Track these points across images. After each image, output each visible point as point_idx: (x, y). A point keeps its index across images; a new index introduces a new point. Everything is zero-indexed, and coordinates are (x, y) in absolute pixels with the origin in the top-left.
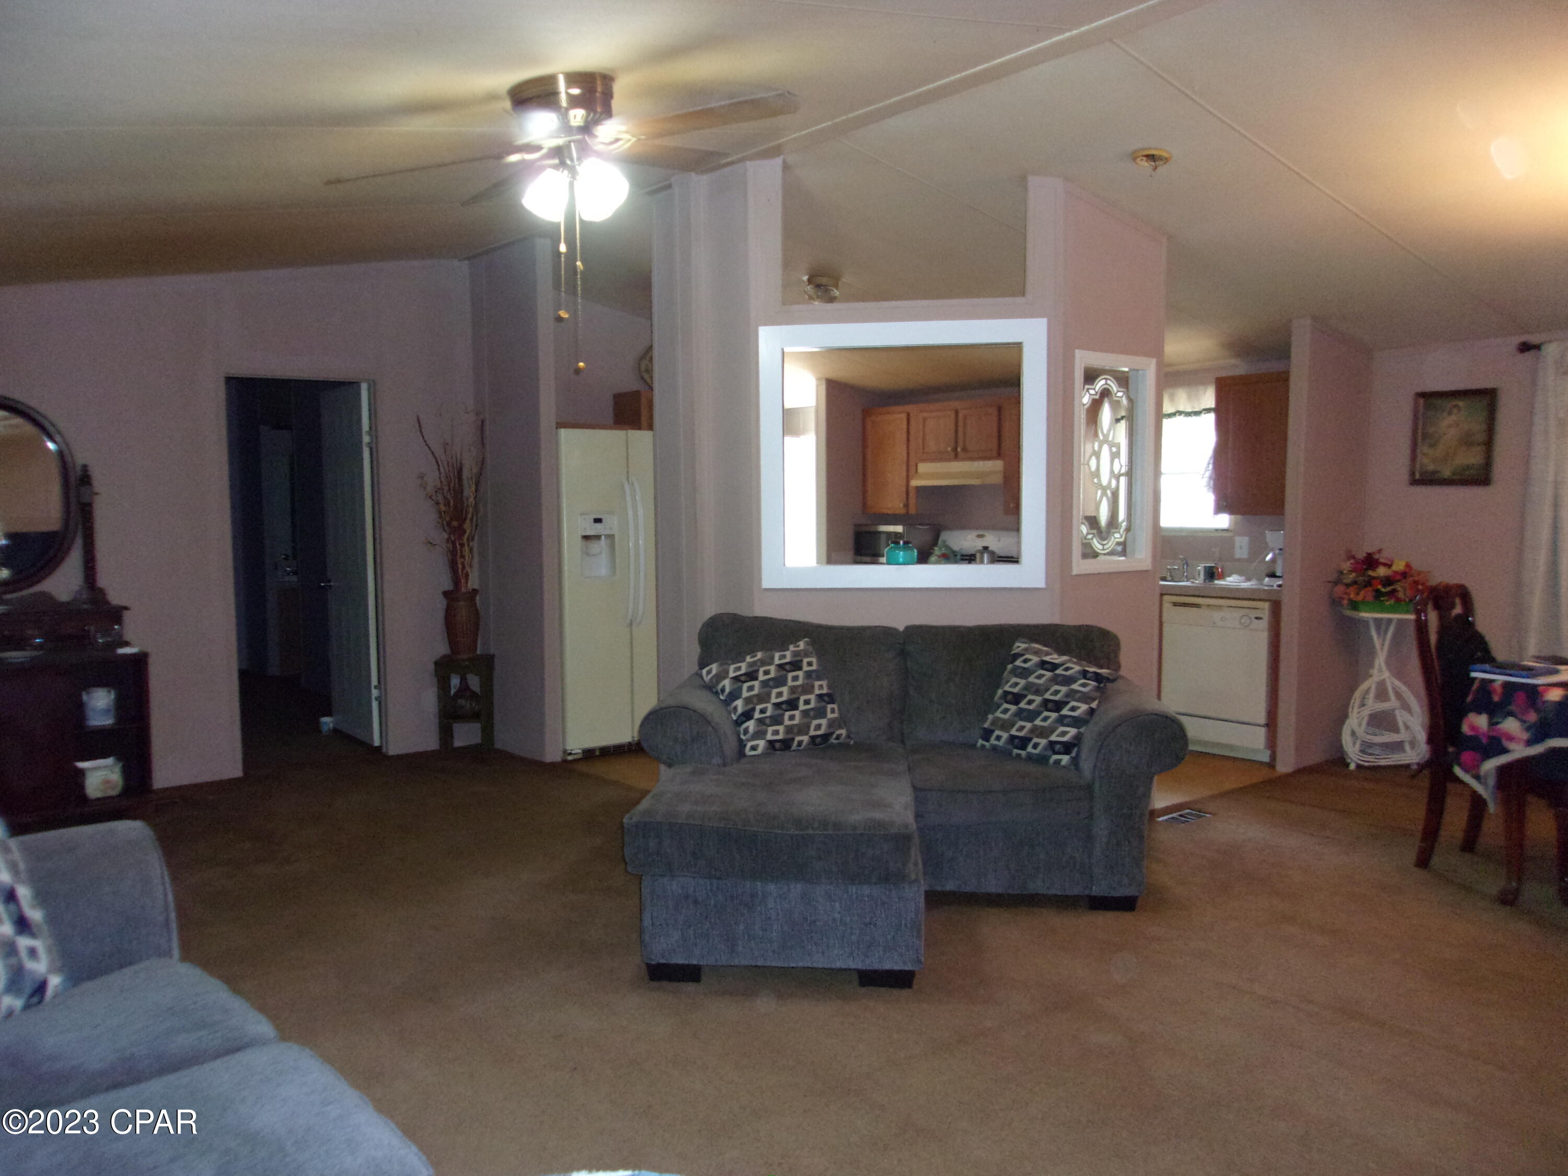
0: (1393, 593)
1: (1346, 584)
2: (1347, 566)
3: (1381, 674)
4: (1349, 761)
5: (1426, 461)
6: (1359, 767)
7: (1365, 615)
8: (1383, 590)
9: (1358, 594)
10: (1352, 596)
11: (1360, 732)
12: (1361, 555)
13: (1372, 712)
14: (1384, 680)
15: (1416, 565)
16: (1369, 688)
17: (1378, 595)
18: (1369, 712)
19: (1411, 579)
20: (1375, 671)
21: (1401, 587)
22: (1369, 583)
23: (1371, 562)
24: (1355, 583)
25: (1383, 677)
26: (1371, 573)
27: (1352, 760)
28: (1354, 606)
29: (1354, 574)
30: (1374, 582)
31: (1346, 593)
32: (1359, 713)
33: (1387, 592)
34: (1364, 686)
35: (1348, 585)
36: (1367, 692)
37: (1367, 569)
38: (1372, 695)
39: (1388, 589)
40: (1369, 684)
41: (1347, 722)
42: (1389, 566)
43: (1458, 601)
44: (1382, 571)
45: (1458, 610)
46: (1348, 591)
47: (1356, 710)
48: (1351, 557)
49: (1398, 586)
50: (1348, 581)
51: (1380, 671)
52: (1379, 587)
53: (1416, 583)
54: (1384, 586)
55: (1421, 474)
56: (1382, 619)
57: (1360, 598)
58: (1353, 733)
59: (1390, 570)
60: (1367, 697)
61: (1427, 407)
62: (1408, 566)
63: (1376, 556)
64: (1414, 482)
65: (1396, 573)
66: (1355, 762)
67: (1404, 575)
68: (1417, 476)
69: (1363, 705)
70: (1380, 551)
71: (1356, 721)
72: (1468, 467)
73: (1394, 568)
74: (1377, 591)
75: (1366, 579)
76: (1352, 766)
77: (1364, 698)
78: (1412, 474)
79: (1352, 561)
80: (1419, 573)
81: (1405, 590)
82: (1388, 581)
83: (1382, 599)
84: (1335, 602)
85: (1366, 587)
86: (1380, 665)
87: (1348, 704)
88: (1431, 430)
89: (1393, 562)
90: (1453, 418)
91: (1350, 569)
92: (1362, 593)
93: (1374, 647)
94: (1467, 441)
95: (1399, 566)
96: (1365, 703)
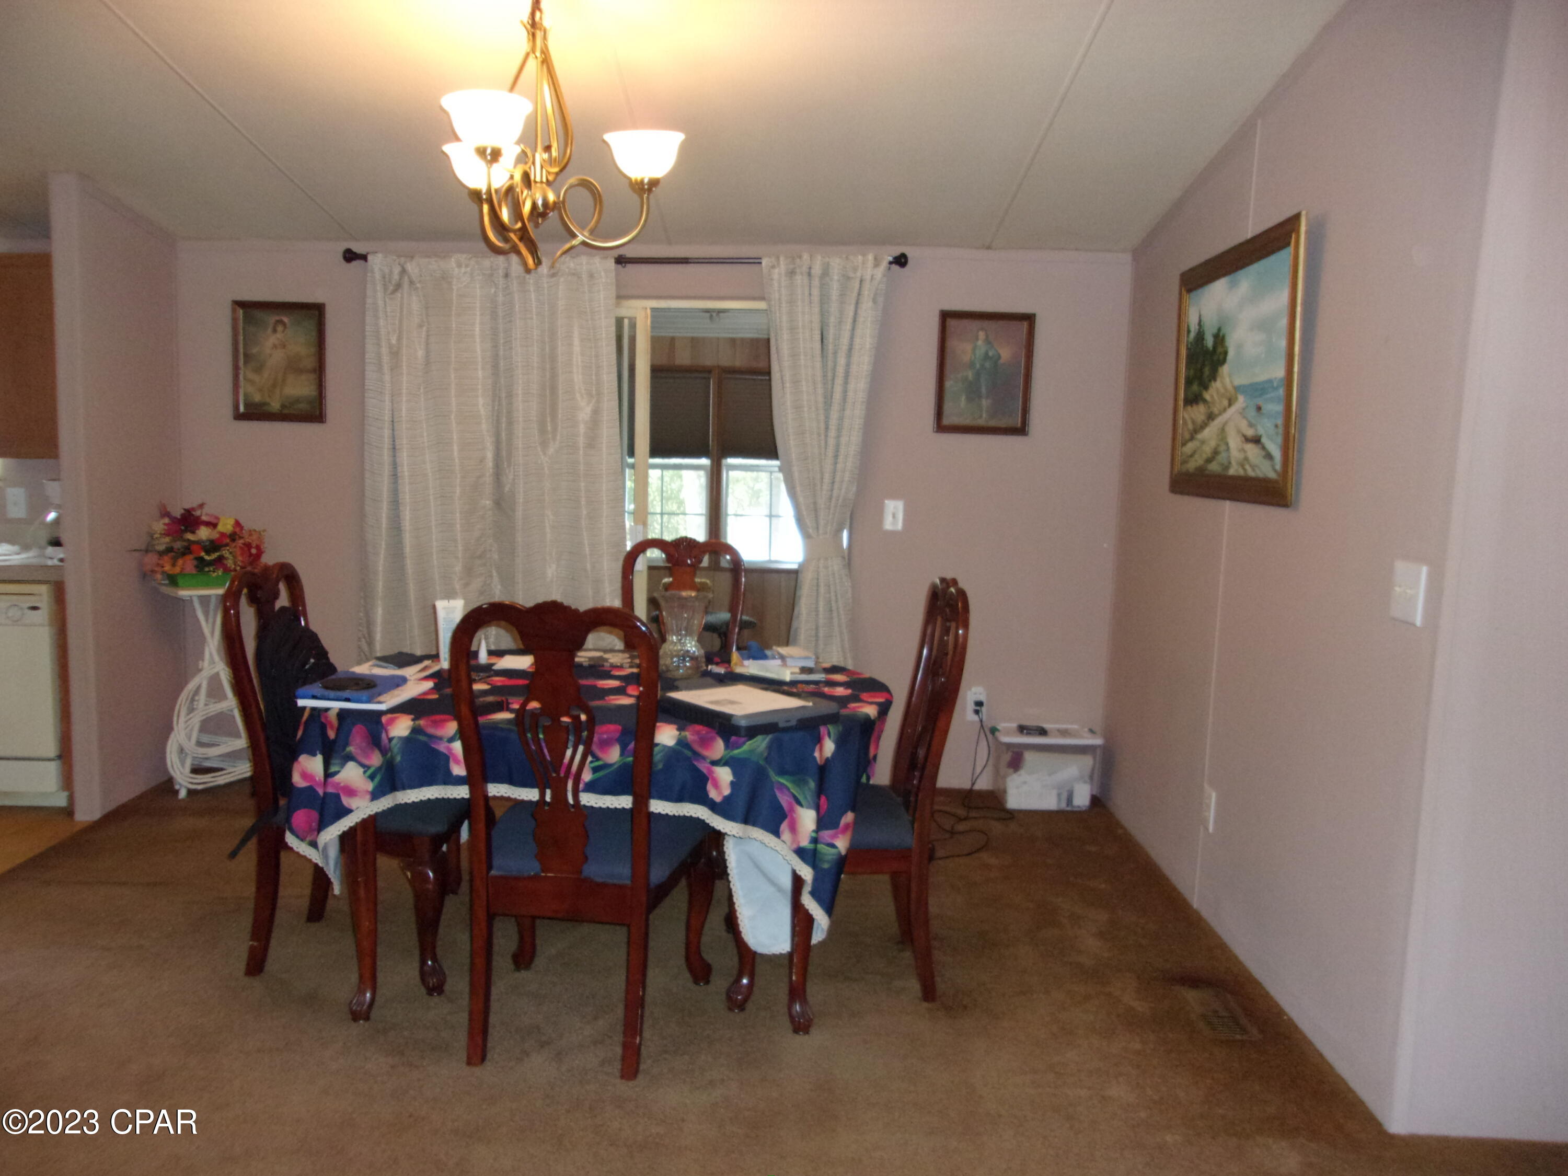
0: (220, 560)
1: (158, 552)
2: (160, 526)
3: (212, 666)
4: (177, 787)
5: (250, 389)
6: (191, 792)
7: (184, 593)
8: (207, 558)
9: (174, 565)
10: (167, 568)
11: (190, 745)
12: (177, 513)
13: (204, 717)
14: (217, 674)
15: (247, 524)
16: (199, 688)
17: (201, 564)
18: (200, 719)
19: (241, 541)
20: (206, 663)
21: (231, 553)
22: (187, 550)
23: (189, 521)
24: (169, 550)
25: (215, 670)
26: (190, 536)
27: (180, 784)
28: (173, 581)
29: (167, 539)
30: (194, 547)
31: (158, 565)
32: (186, 722)
33: (211, 560)
34: (191, 686)
35: (161, 554)
36: (197, 691)
37: (186, 531)
38: (203, 691)
39: (215, 556)
40: (200, 681)
41: (172, 736)
42: (213, 525)
43: (282, 587)
44: (204, 533)
45: (283, 601)
46: (161, 562)
47: (182, 719)
48: (165, 514)
49: (225, 553)
50: (161, 548)
51: (212, 662)
52: (203, 554)
53: (248, 546)
54: (208, 552)
55: (246, 405)
56: (209, 596)
57: (177, 570)
58: (181, 750)
59: (216, 531)
60: (197, 698)
61: (248, 320)
62: (237, 524)
63: (198, 513)
64: (239, 417)
65: (223, 535)
66: (186, 787)
67: (233, 537)
68: (242, 409)
69: (191, 710)
70: (201, 506)
71: (183, 734)
72: (298, 400)
73: (220, 528)
74: (201, 560)
75: (185, 544)
76: (183, 794)
77: (193, 700)
78: (236, 407)
79: (167, 520)
80: (251, 533)
81: (235, 557)
82: (213, 546)
83: (207, 569)
84: (145, 575)
85: (184, 554)
86: (211, 655)
87: (173, 709)
88: (255, 351)
89: (217, 518)
90: (279, 335)
91: (163, 532)
92: (180, 562)
93: (202, 634)
94: (293, 367)
95: (226, 526)
96: (195, 707)
